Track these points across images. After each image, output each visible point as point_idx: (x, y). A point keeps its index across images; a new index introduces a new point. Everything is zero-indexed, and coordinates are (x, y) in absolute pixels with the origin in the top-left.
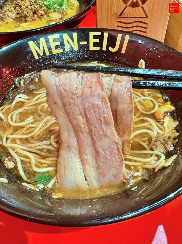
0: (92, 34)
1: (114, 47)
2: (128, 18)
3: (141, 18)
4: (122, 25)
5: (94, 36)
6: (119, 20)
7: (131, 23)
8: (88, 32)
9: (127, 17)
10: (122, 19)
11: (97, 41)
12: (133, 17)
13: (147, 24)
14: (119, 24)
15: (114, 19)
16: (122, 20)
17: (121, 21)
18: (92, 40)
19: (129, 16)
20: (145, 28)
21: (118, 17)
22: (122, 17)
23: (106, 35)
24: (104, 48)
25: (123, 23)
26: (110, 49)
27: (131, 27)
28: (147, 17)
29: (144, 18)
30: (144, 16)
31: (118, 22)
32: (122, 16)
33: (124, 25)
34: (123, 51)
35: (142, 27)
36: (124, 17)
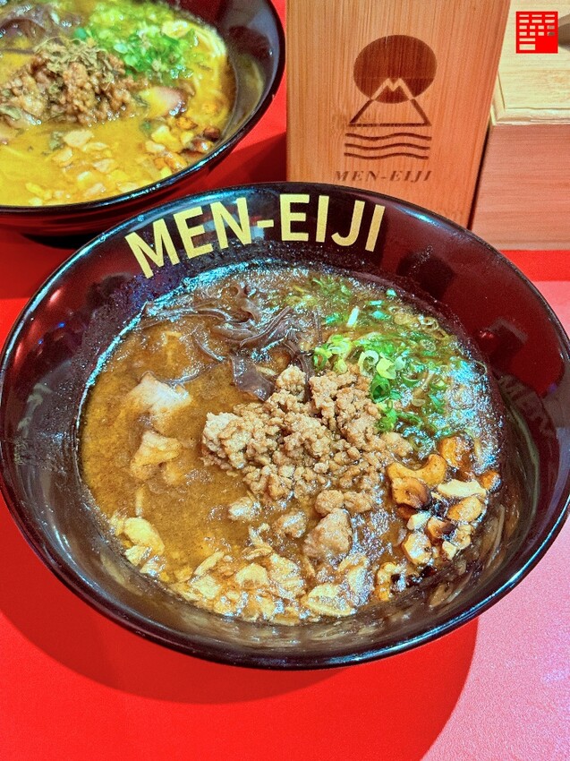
0: (286, 200)
1: (345, 233)
2: (375, 125)
3: (413, 125)
4: (358, 141)
5: (292, 204)
6: (351, 132)
7: (383, 138)
8: (277, 195)
9: (372, 125)
10: (359, 129)
11: (302, 217)
12: (388, 125)
13: (429, 138)
14: (351, 140)
15: (337, 130)
16: (358, 131)
17: (355, 132)
18: (287, 217)
19: (377, 122)
20: (423, 148)
21: (348, 123)
22: (359, 125)
23: (324, 202)
24: (321, 237)
25: (361, 137)
26: (336, 238)
27: (383, 148)
28: (427, 123)
29: (418, 125)
30: (421, 120)
31: (348, 135)
32: (358, 122)
33: (365, 143)
34: (370, 245)
35: (416, 146)
36: (365, 125)
